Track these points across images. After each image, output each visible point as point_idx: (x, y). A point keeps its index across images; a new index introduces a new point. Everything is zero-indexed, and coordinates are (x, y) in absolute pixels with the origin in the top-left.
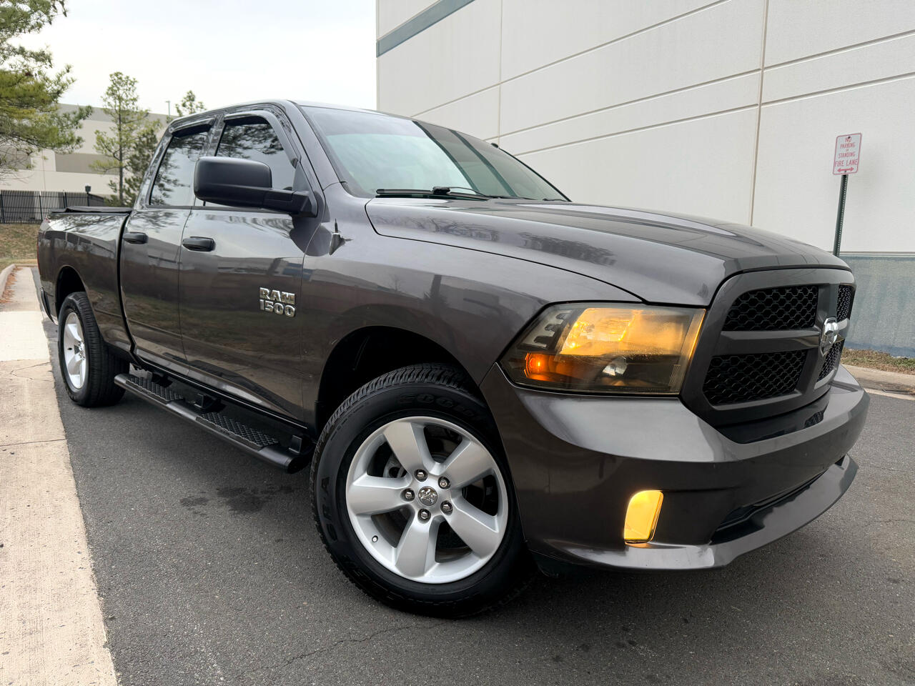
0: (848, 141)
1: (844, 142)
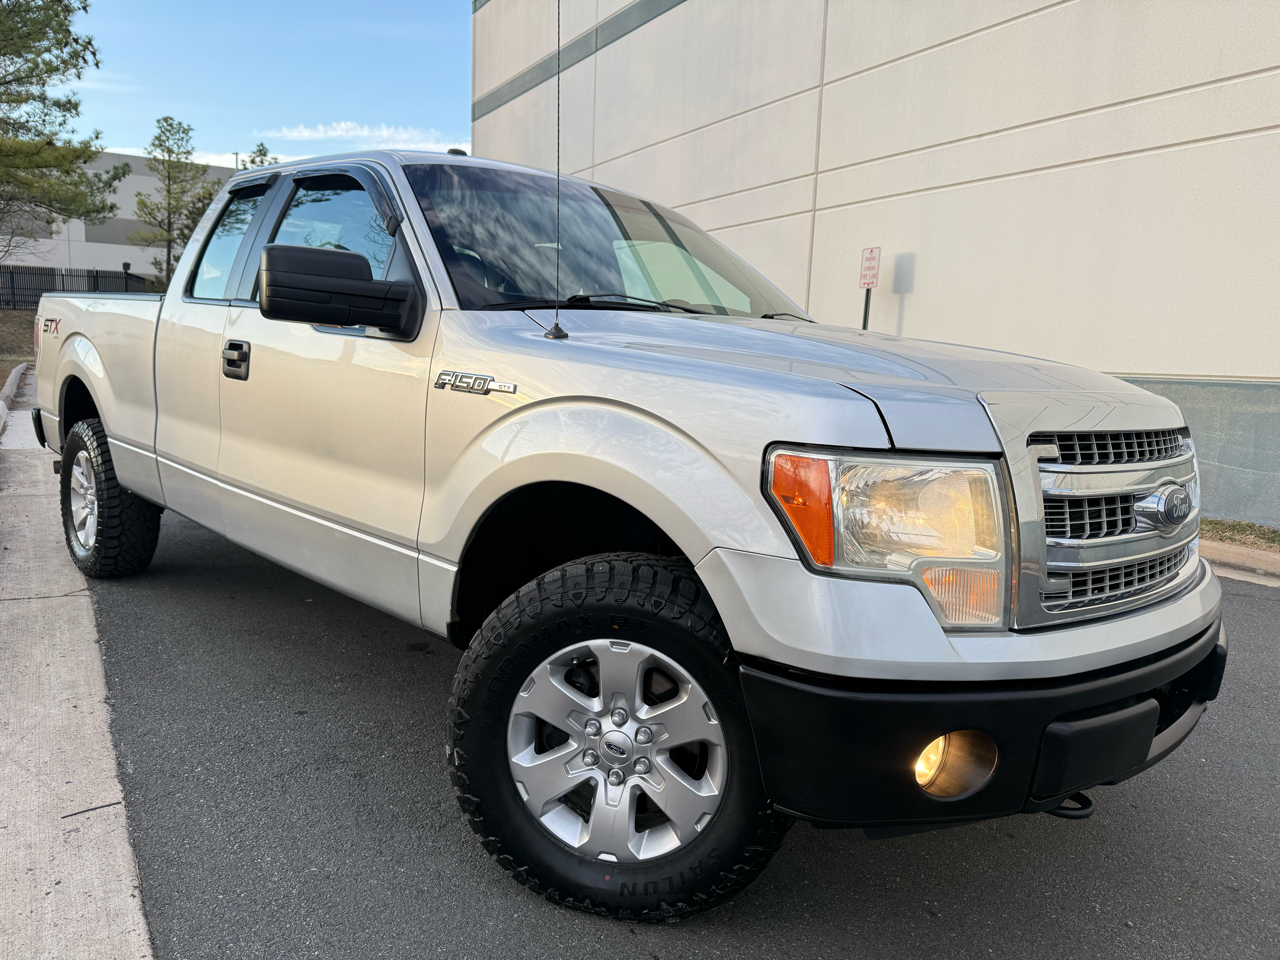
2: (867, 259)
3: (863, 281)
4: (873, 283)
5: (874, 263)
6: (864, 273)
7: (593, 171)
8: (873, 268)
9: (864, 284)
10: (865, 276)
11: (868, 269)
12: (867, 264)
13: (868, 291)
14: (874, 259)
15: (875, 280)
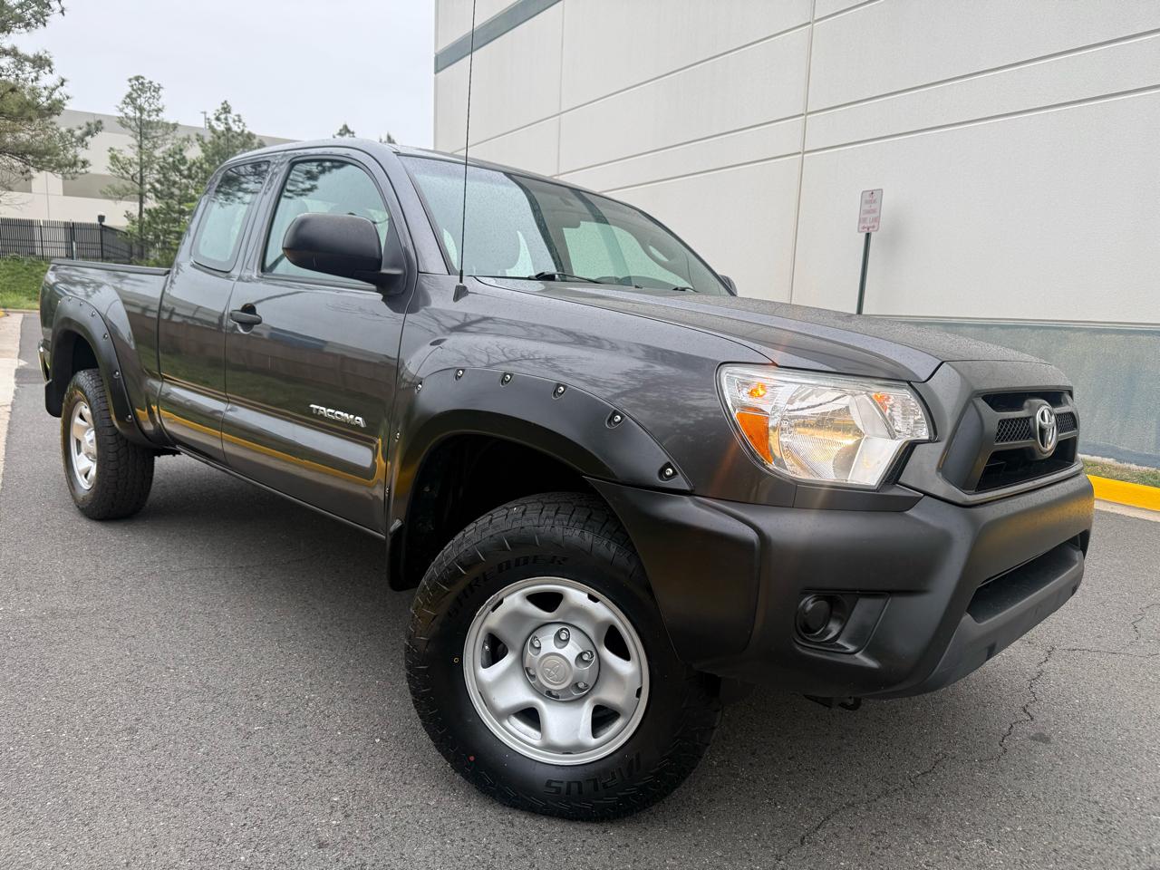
0: (872, 198)
1: (868, 198)
2: (867, 202)
3: (862, 225)
4: (874, 227)
5: (874, 206)
6: (863, 216)
7: (560, 119)
8: (874, 211)
9: (864, 228)
10: (865, 220)
11: (868, 212)
12: (867, 207)
13: (868, 235)
14: (875, 201)
15: (876, 224)
